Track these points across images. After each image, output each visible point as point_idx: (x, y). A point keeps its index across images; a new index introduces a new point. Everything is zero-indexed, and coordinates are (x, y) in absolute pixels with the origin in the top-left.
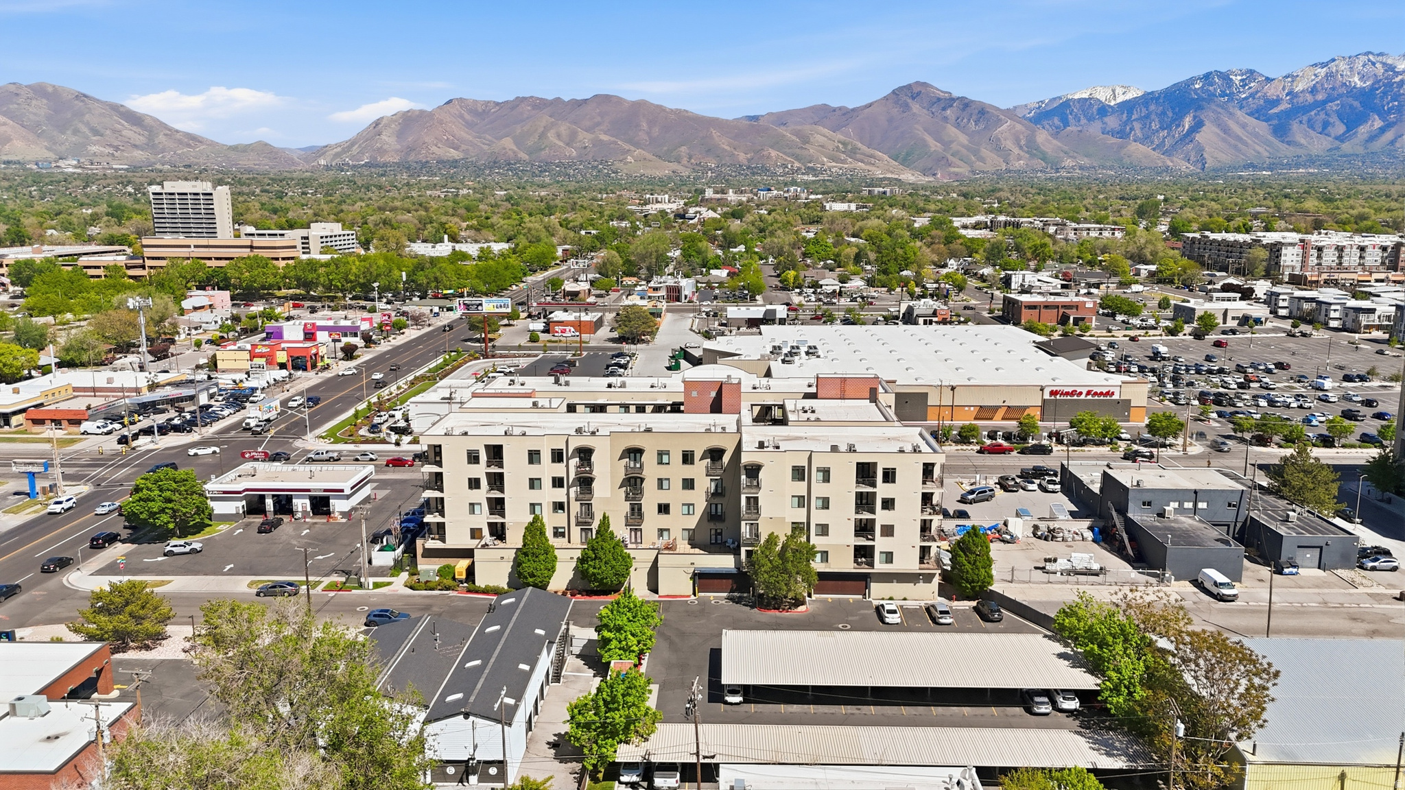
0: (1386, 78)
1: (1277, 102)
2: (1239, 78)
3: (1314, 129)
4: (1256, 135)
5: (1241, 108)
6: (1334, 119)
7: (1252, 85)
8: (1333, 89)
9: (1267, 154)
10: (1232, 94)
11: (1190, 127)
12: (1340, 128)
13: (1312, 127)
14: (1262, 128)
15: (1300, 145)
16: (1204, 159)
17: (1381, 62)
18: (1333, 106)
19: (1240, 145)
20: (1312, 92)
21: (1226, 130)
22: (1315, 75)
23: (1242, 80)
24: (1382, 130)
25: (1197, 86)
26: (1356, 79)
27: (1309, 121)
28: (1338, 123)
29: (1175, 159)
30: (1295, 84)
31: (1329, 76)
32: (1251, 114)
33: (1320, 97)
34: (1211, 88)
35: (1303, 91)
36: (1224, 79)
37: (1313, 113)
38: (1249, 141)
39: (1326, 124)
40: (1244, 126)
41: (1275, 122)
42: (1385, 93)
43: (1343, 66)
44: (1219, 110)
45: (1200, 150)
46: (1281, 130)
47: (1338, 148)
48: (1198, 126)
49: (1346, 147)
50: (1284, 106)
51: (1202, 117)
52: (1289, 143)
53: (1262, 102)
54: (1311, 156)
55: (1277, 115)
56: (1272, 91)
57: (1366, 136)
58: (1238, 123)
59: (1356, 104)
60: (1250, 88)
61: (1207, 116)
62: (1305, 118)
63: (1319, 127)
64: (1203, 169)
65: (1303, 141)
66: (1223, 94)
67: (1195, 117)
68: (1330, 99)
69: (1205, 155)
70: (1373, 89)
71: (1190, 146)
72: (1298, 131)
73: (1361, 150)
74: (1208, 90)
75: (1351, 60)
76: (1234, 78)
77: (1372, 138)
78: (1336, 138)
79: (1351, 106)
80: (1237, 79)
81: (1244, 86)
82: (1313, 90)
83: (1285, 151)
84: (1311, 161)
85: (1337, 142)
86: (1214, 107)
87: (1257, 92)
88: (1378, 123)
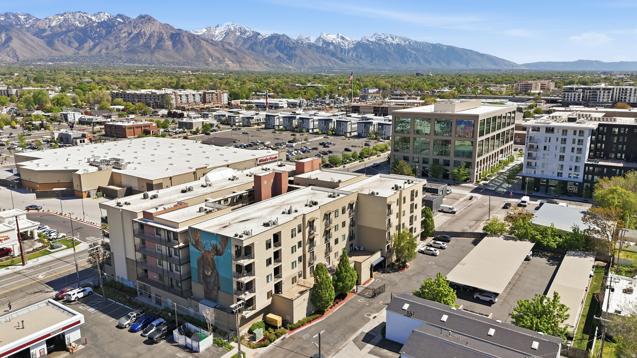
0: (90, 24)
1: (44, 30)
2: (23, 17)
3: (65, 44)
4: (40, 46)
5: (28, 32)
6: (72, 40)
7: (30, 21)
8: (69, 26)
9: (46, 55)
10: (21, 25)
11: (6, 40)
12: (77, 45)
13: (64, 43)
14: (42, 42)
15: (60, 51)
16: (17, 56)
17: (86, 16)
18: (71, 34)
19: (33, 50)
20: (59, 27)
21: (25, 42)
22: (59, 19)
23: (24, 18)
24: (95, 46)
25: (2, 19)
26: (77, 23)
27: (62, 40)
28: (75, 42)
29: (2, 55)
30: (51, 22)
31: (65, 20)
32: (34, 35)
33: (64, 29)
34: (10, 21)
35: (55, 26)
36: (15, 17)
37: (63, 37)
38: (37, 48)
39: (70, 43)
40: (32, 41)
41: (46, 40)
42: (91, 30)
43: (70, 16)
44: (18, 32)
45: (14, 52)
46: (50, 43)
47: (78, 53)
48: (9, 39)
49: (81, 53)
50: (48, 33)
51: (11, 34)
52: (56, 50)
53: (37, 30)
54: (67, 56)
55: (47, 37)
56: (41, 25)
57: (88, 48)
58: (29, 39)
59: (80, 34)
60: (30, 22)
61: (12, 34)
62: (60, 39)
63: (67, 42)
64: (18, 60)
65: (61, 49)
66: (17, 24)
67: (7, 35)
68: (68, 31)
69: (17, 54)
70: (85, 28)
71: (8, 49)
72: (58, 44)
73: (87, 55)
74: (8, 22)
75: (74, 14)
76: (20, 17)
77: (91, 50)
78: (76, 49)
79: (78, 35)
80: (22, 18)
81: (26, 21)
82: (60, 26)
83: (55, 54)
84: (68, 59)
85: (77, 51)
86: (15, 30)
87: (34, 25)
88: (92, 44)
